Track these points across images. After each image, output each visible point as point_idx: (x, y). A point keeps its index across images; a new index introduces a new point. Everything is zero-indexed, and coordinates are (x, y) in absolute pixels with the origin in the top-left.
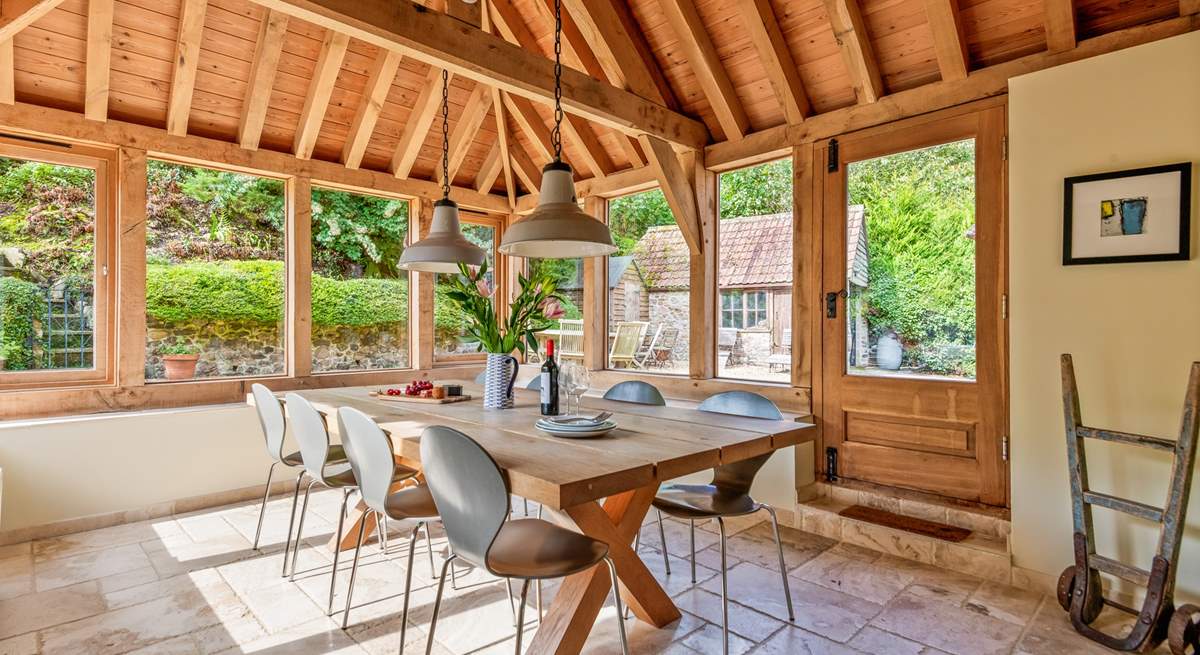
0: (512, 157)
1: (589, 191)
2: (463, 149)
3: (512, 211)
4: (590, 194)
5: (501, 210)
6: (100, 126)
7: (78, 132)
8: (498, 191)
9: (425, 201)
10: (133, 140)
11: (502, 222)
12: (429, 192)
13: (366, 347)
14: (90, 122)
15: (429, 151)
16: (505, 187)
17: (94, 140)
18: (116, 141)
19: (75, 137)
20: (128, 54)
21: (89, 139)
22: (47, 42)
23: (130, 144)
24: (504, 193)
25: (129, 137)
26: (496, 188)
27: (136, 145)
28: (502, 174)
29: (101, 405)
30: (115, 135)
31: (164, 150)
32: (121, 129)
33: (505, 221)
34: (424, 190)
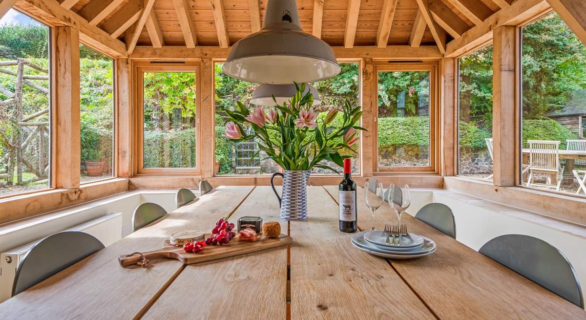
0: (432, 13)
1: (497, 23)
2: (390, 16)
3: (443, 55)
4: (498, 25)
5: (433, 57)
6: (193, 50)
7: (184, 55)
8: (428, 42)
9: (367, 60)
10: (206, 55)
11: (436, 66)
12: (370, 54)
13: (385, 160)
14: (189, 49)
15: (369, 25)
16: (433, 38)
17: (191, 58)
18: (199, 56)
19: (184, 58)
20: (197, 11)
21: (189, 58)
22: (167, 15)
23: (205, 57)
24: (432, 43)
25: (204, 53)
26: (425, 40)
27: (208, 56)
28: (427, 29)
29: (194, 186)
30: (199, 54)
31: (219, 57)
32: (201, 50)
33: (438, 65)
34: (366, 53)
